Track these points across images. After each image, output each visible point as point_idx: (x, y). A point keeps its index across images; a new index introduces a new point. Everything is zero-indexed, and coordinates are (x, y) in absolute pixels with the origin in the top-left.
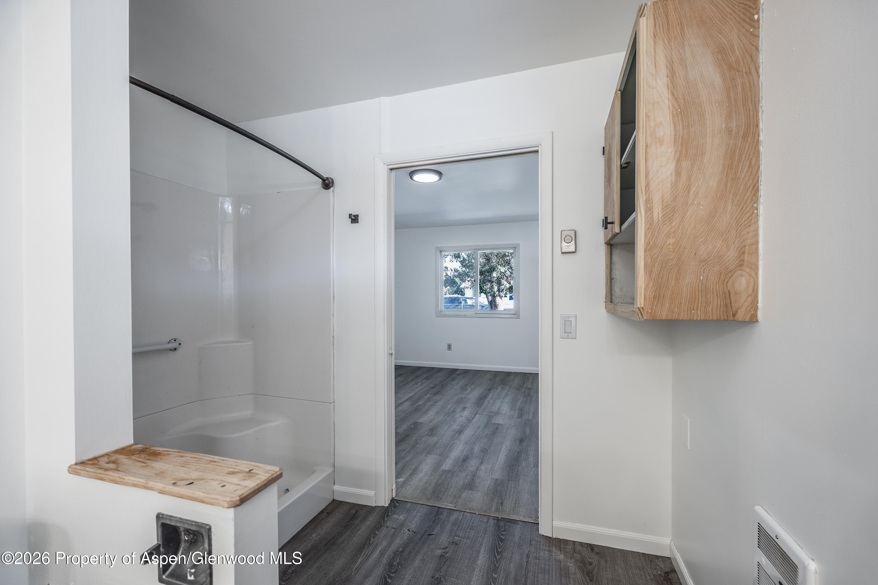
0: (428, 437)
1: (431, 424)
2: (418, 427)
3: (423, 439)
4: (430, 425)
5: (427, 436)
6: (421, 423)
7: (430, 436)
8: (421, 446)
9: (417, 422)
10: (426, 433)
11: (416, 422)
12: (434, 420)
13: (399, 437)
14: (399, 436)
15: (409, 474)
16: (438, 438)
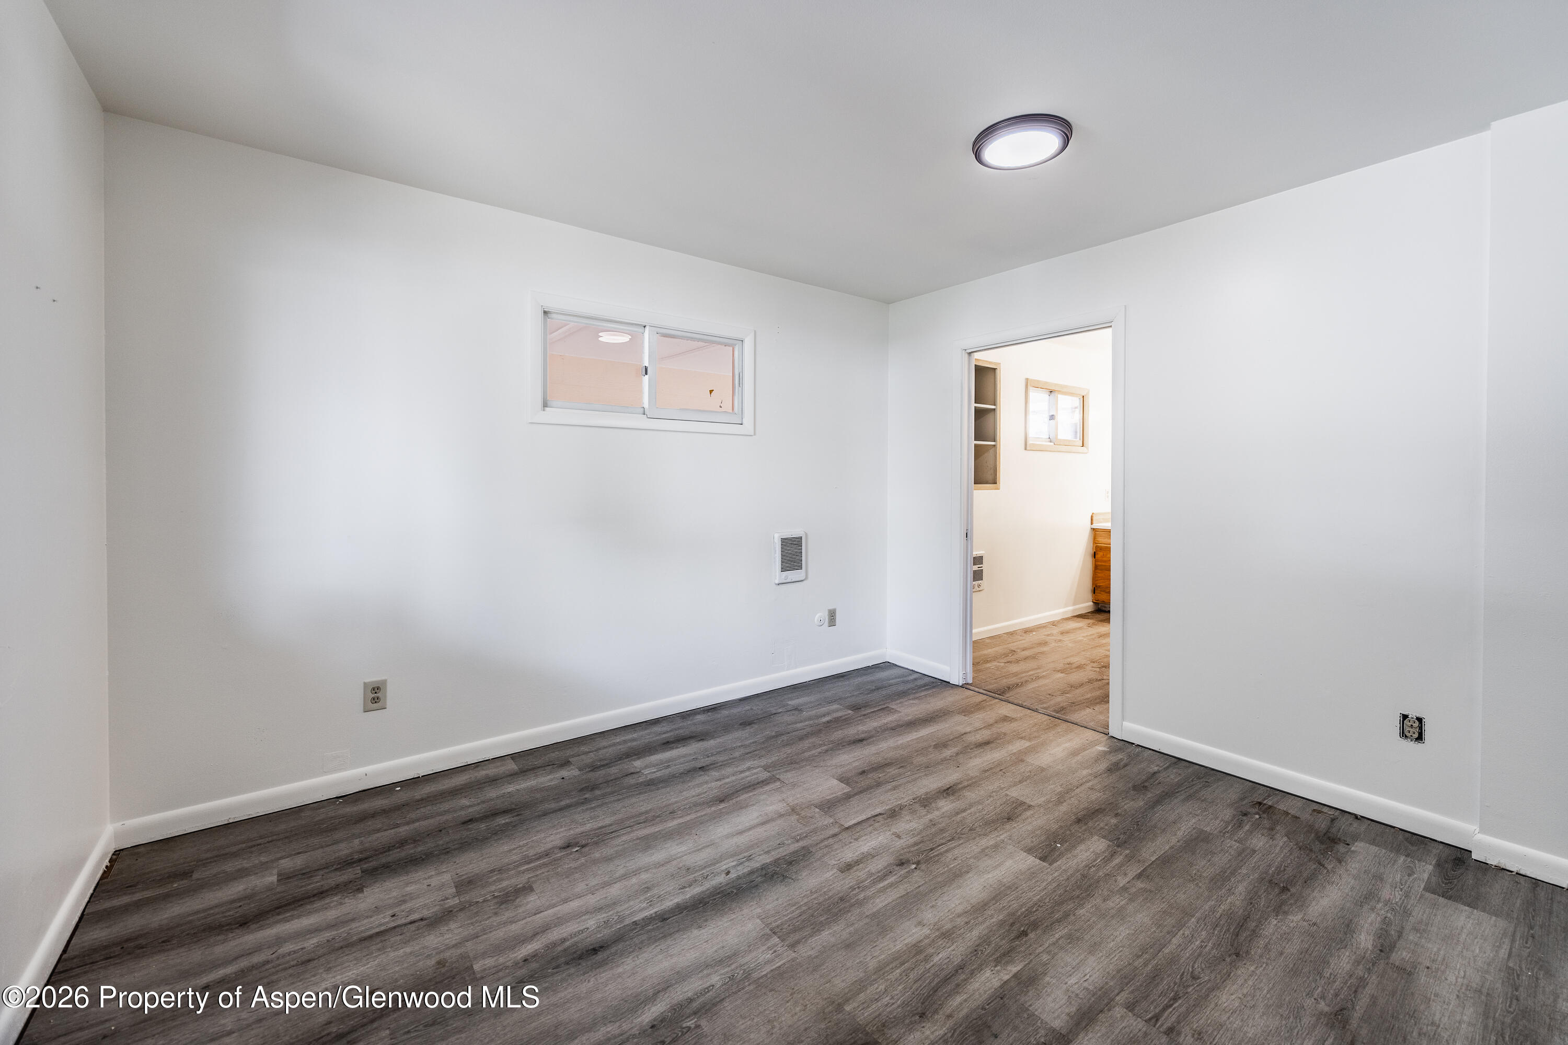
0: (1028, 801)
1: (1002, 837)
2: (1043, 838)
3: (1043, 799)
4: (1005, 835)
5: (1030, 806)
6: (1029, 851)
7: (1023, 803)
8: (1052, 786)
9: (1040, 859)
10: (1029, 813)
11: (1044, 861)
12: (983, 850)
13: (1102, 825)
14: (1102, 828)
15: (1087, 752)
16: (1006, 792)
